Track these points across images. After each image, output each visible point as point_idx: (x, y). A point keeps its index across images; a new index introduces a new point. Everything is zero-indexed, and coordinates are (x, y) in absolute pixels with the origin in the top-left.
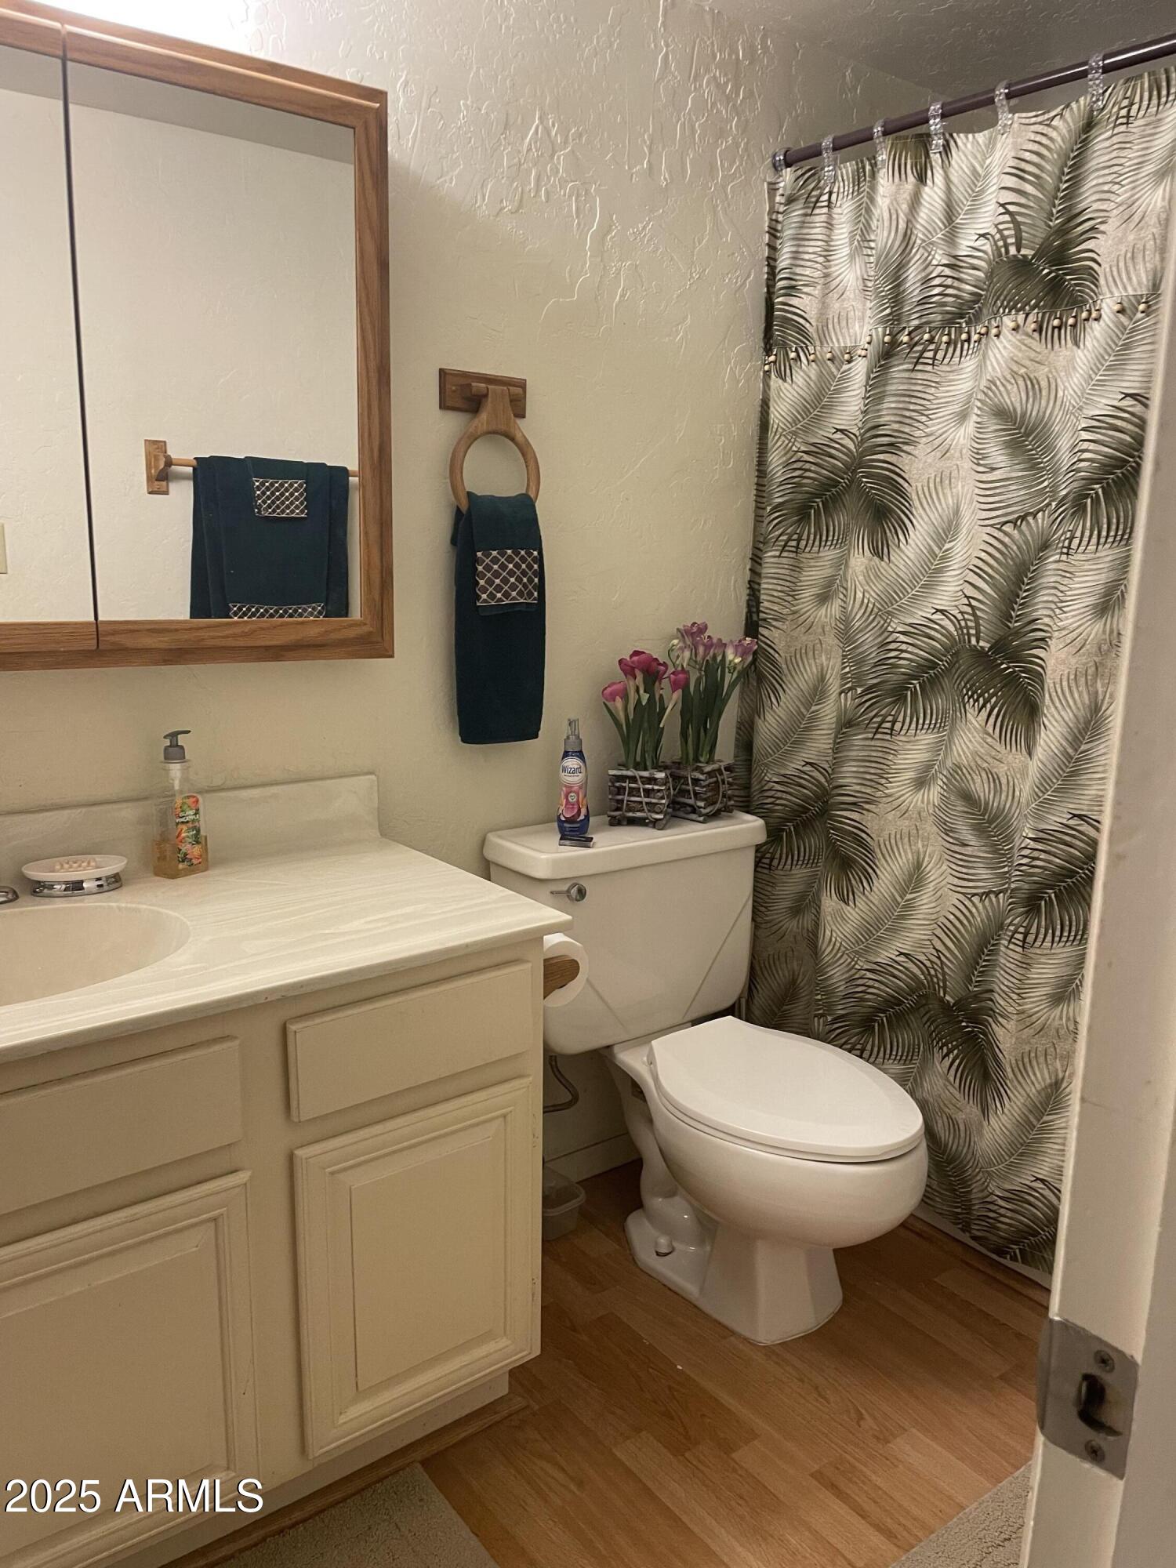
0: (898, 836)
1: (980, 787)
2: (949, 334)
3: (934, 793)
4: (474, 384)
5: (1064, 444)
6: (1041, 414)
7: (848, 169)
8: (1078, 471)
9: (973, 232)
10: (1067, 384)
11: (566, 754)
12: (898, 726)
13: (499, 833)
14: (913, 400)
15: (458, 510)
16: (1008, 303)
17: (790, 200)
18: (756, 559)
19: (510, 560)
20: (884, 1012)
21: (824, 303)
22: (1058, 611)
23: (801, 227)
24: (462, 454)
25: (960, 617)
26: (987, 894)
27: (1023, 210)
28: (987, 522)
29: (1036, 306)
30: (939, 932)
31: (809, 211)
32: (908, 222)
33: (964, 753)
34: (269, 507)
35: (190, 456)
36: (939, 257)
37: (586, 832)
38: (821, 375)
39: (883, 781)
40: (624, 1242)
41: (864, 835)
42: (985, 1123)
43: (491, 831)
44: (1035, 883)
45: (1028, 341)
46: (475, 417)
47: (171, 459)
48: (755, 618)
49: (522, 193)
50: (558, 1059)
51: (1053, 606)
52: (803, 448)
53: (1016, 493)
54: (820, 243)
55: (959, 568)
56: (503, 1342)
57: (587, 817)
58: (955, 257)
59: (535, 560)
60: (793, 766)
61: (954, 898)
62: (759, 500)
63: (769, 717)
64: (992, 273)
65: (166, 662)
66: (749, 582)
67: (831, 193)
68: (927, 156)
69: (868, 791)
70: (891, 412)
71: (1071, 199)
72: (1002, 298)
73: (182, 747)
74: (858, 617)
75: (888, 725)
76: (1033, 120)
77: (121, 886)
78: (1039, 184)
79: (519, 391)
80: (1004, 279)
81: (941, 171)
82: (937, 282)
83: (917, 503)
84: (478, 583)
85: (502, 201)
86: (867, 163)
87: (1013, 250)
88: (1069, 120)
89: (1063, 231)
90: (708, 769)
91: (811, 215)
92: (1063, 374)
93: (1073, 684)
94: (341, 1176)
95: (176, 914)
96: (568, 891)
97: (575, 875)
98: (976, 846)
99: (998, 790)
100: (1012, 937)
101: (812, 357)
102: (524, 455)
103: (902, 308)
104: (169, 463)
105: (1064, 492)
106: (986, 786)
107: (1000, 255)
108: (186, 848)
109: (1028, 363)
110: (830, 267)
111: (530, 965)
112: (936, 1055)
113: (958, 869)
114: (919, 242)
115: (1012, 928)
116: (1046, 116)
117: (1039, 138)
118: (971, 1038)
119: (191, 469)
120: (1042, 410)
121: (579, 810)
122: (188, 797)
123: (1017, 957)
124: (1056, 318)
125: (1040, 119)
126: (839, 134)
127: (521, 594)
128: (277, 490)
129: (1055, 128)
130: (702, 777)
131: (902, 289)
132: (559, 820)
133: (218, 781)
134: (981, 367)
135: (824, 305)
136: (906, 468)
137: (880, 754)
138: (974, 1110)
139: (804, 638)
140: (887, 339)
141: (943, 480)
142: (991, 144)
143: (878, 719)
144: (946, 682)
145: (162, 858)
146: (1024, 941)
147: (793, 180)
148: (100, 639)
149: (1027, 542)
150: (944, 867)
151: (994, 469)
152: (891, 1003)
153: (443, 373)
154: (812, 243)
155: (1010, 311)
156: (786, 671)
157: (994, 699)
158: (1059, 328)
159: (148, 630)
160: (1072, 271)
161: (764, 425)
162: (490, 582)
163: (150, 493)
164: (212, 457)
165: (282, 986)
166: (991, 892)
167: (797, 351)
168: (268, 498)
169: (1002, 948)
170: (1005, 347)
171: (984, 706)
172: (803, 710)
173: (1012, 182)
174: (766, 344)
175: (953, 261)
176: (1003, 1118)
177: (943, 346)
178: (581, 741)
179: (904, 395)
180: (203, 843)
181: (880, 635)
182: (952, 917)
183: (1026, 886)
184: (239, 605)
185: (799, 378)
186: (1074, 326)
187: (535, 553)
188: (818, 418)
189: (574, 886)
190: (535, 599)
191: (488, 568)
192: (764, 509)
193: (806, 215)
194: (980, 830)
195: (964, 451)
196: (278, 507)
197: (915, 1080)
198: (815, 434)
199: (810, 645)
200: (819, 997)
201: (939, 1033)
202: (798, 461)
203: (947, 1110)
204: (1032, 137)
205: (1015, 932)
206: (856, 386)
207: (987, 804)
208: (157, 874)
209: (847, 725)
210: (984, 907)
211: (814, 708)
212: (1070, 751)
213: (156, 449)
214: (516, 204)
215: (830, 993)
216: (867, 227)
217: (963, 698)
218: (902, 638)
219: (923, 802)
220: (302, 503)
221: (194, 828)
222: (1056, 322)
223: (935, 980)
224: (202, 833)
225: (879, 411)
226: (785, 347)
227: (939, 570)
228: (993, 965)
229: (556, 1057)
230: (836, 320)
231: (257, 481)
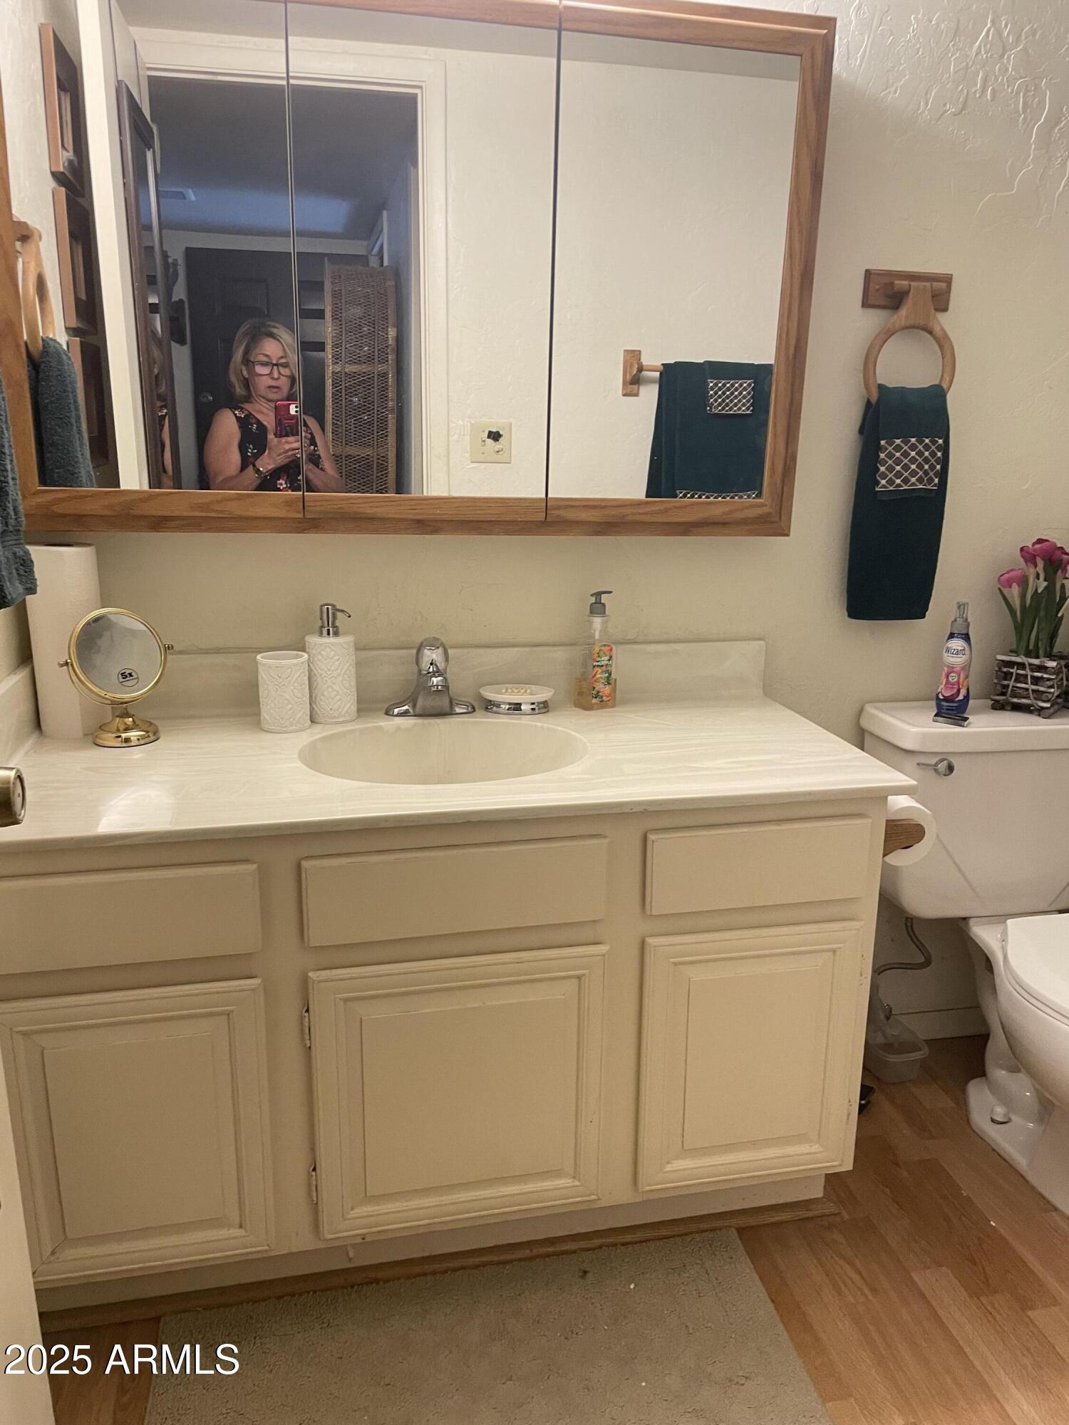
4: (896, 282)
11: (952, 636)
13: (877, 704)
15: (869, 403)
19: (913, 447)
24: (877, 349)
34: (719, 405)
35: (658, 363)
37: (964, 712)
40: (962, 1104)
43: (871, 702)
46: (894, 314)
47: (642, 366)
49: (967, 94)
50: (914, 921)
56: (816, 1148)
57: (967, 697)
59: (939, 448)
65: (597, 533)
73: (604, 605)
77: (548, 712)
79: (944, 285)
84: (879, 469)
85: (945, 105)
94: (681, 967)
95: (581, 737)
96: (936, 765)
97: (945, 750)
102: (941, 347)
104: (641, 369)
108: (599, 686)
111: (870, 821)
119: (658, 373)
121: (959, 691)
122: (605, 645)
127: (920, 480)
128: (728, 389)
132: (938, 698)
133: (631, 636)
145: (580, 694)
148: (548, 512)
153: (868, 273)
159: (584, 506)
162: (891, 469)
163: (624, 395)
164: (676, 362)
165: (643, 801)
168: (720, 397)
178: (969, 624)
180: (613, 683)
184: (684, 492)
187: (940, 441)
189: (942, 760)
190: (935, 485)
191: (890, 456)
196: (727, 405)
208: (576, 706)
213: (633, 357)
214: (960, 106)
220: (748, 401)
221: (607, 671)
224: (613, 676)
229: (912, 919)
231: (712, 382)
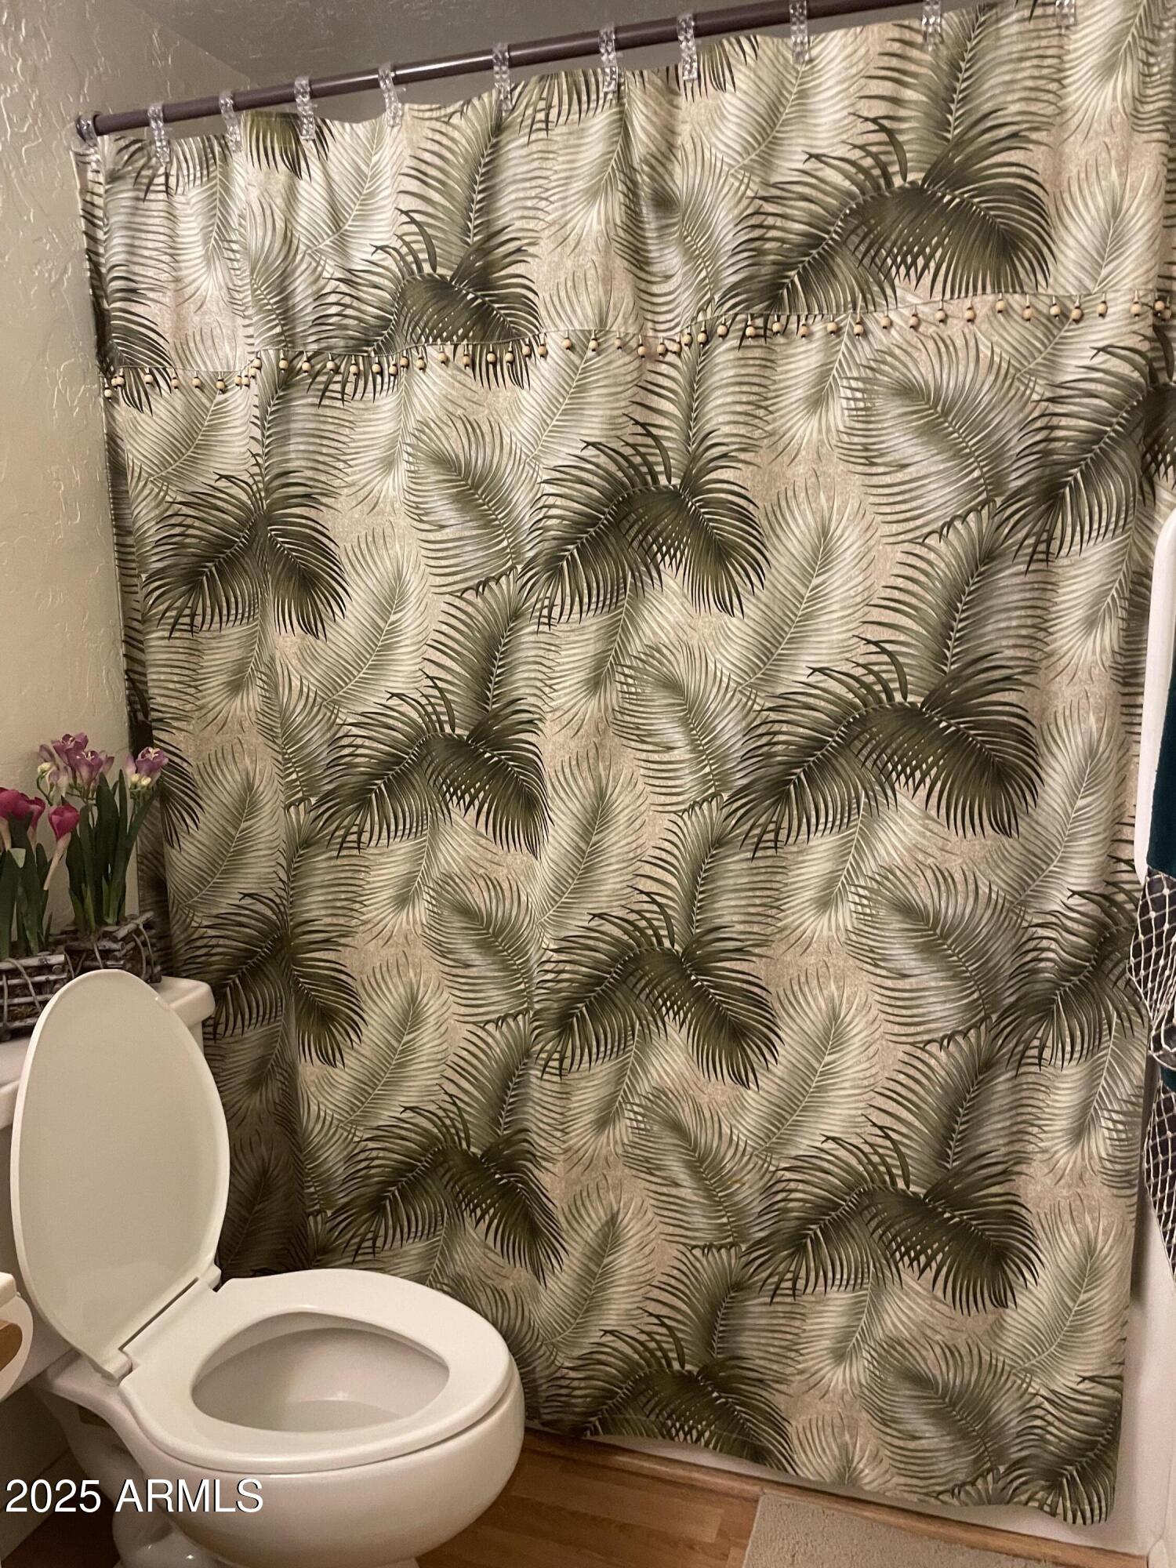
0: (384, 969)
1: (479, 898)
2: (357, 364)
3: (421, 911)
5: (521, 498)
6: (487, 462)
7: (191, 146)
8: (546, 529)
9: (368, 242)
10: (513, 429)
12: (365, 837)
14: (325, 442)
16: (431, 331)
17: (114, 177)
18: (133, 642)
20: (393, 1184)
21: (179, 315)
22: (547, 690)
23: (133, 214)
25: (424, 701)
26: (504, 1019)
27: (431, 221)
28: (444, 589)
29: (465, 336)
30: (450, 1073)
31: (142, 195)
32: (286, 221)
33: (454, 860)
36: (330, 269)
38: (188, 406)
39: (357, 906)
41: (343, 977)
42: (541, 1288)
44: (565, 999)
45: (461, 377)
48: (140, 717)
51: (539, 684)
52: (179, 499)
53: (472, 555)
54: (162, 238)
55: (413, 644)
58: (350, 271)
60: (227, 902)
61: (464, 1031)
62: (123, 564)
63: (186, 844)
64: (403, 294)
66: (127, 672)
67: (167, 176)
68: (298, 141)
69: (341, 921)
70: (300, 455)
71: (488, 213)
72: (422, 324)
74: (298, 710)
75: (354, 837)
76: (428, 115)
78: (445, 189)
80: (421, 302)
81: (317, 163)
82: (332, 298)
83: (349, 568)
86: (215, 143)
87: (427, 268)
88: (473, 118)
89: (483, 249)
90: (123, 932)
91: (144, 200)
92: (506, 417)
93: (576, 771)
98: (482, 965)
99: (500, 898)
100: (546, 1066)
101: (174, 383)
103: (293, 328)
105: (531, 554)
106: (486, 894)
107: (412, 273)
109: (465, 403)
110: (180, 269)
112: (468, 1220)
113: (463, 995)
114: (302, 248)
115: (544, 1055)
116: (443, 112)
117: (437, 137)
118: (508, 1191)
120: (488, 458)
123: (556, 1088)
124: (488, 352)
125: (435, 114)
126: (171, 99)
129: (455, 127)
130: (115, 946)
131: (290, 303)
134: (405, 405)
135: (180, 320)
136: (329, 525)
137: (349, 874)
138: (524, 1273)
139: (218, 739)
140: (283, 364)
141: (376, 539)
142: (376, 139)
143: (341, 832)
144: (416, 778)
146: (561, 1068)
147: (115, 151)
149: (493, 613)
150: (445, 995)
151: (443, 527)
152: (401, 1171)
154: (150, 236)
155: (435, 340)
156: (200, 783)
157: (482, 795)
158: (494, 364)
160: (501, 299)
161: (117, 470)
166: (507, 1016)
167: (151, 373)
169: (534, 1080)
170: (435, 383)
171: (471, 802)
172: (230, 829)
173: (414, 186)
174: (101, 362)
175: (348, 276)
176: (564, 1277)
177: (352, 378)
179: (314, 436)
181: (329, 729)
182: (464, 1054)
183: (555, 1005)
185: (159, 407)
186: (512, 363)
188: (193, 460)
192: (138, 576)
193: (137, 199)
194: (485, 946)
195: (397, 505)
197: (442, 1254)
198: (192, 481)
199: (227, 747)
200: (312, 1190)
201: (468, 1193)
202: (176, 515)
203: (490, 1282)
204: (430, 134)
205: (549, 1059)
206: (237, 423)
207: (489, 915)
209: (302, 845)
210: (502, 1034)
211: (243, 825)
212: (582, 845)
215: (326, 1183)
216: (224, 226)
217: (444, 796)
218: (355, 731)
219: (408, 922)
222: (490, 357)
223: (453, 1131)
225: (285, 453)
226: (134, 367)
227: (388, 647)
228: (523, 1100)
230: (198, 338)
